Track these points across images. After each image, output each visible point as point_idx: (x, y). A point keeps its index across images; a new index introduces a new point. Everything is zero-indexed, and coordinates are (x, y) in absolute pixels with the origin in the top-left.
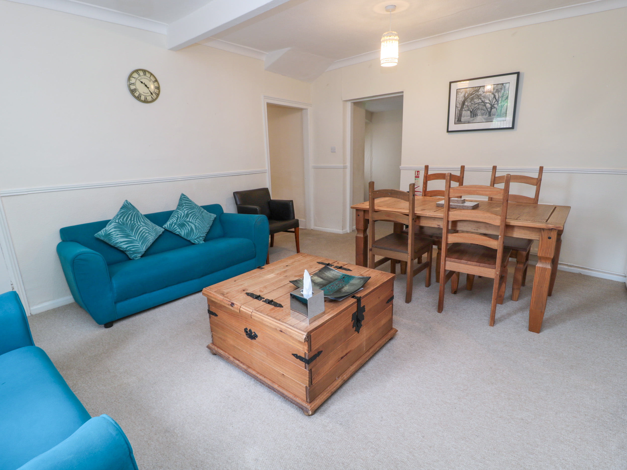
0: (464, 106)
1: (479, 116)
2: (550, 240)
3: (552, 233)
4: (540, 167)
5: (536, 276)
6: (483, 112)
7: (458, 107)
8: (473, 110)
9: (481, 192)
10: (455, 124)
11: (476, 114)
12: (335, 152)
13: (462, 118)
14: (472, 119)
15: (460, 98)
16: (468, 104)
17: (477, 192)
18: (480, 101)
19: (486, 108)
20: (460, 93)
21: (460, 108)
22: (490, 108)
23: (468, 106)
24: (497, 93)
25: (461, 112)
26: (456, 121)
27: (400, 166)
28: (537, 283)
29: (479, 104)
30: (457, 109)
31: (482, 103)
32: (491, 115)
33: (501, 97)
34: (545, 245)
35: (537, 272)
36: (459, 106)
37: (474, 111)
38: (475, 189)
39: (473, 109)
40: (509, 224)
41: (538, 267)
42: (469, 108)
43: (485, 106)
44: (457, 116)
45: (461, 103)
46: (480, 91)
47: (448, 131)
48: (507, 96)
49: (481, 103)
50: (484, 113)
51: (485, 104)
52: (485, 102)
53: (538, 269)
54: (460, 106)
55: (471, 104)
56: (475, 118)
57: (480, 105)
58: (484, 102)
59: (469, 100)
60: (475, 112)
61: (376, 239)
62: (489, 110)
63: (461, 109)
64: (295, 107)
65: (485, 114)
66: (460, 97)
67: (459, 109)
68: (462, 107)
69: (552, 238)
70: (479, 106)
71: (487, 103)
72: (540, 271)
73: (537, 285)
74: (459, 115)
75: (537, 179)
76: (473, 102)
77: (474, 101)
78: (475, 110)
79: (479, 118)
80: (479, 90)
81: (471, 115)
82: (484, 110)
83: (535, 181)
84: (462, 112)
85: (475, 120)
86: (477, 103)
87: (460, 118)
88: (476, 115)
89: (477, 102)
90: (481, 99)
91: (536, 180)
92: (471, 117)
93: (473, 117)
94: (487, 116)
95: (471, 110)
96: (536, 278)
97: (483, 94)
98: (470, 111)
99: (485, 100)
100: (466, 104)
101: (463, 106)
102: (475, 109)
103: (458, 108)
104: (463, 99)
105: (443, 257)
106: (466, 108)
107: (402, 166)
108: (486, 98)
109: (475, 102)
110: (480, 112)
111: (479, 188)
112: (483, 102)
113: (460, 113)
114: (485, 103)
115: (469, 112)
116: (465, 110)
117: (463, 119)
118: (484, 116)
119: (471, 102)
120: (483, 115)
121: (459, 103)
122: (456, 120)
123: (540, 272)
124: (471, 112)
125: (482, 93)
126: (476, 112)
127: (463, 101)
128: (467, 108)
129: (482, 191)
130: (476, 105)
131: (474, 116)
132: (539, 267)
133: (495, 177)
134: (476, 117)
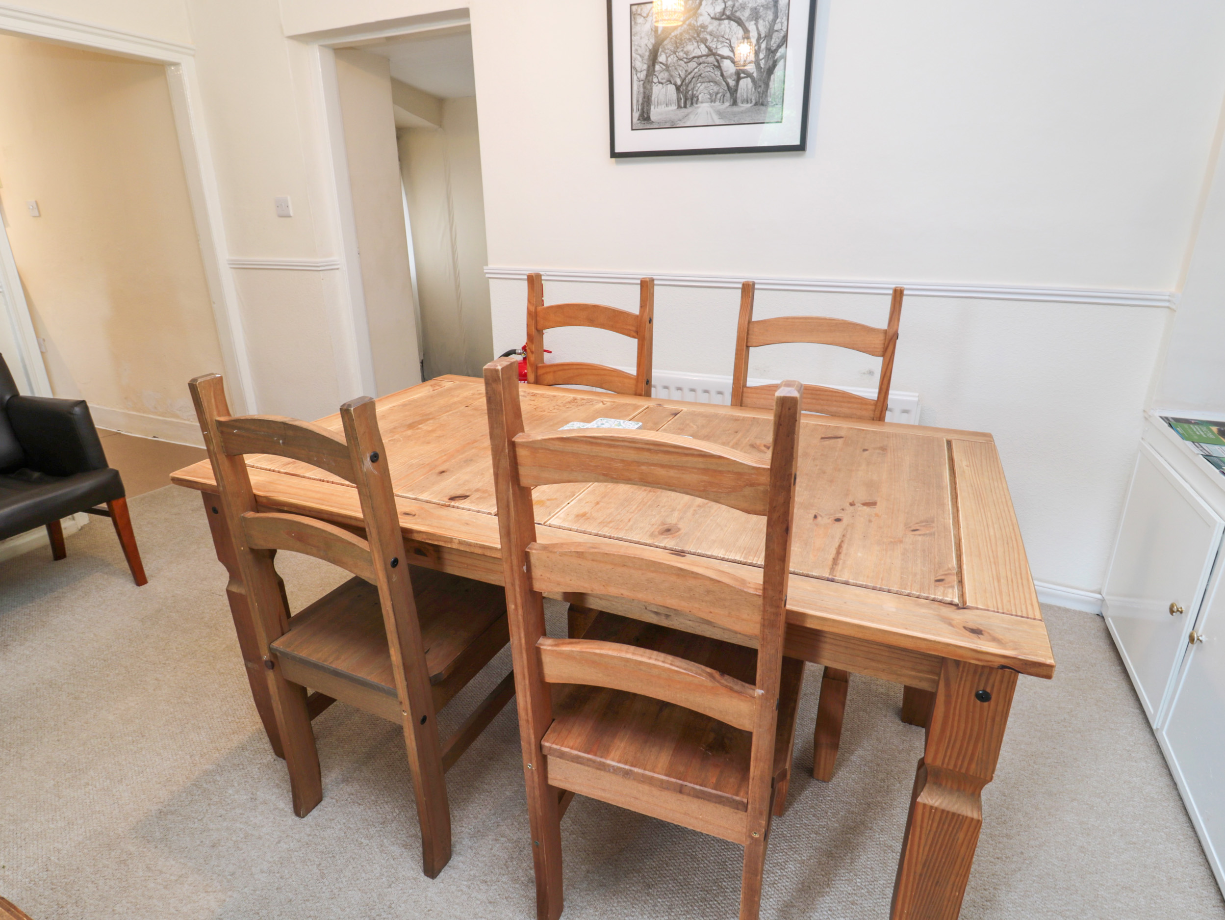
0: (657, 67)
1: (702, 102)
2: (986, 704)
3: (998, 678)
4: (895, 291)
5: (917, 839)
6: (715, 88)
7: (639, 69)
8: (683, 81)
9: (662, 472)
10: (632, 130)
11: (693, 96)
12: (290, 217)
13: (652, 107)
14: (684, 111)
15: (641, 38)
16: (667, 58)
17: (643, 468)
18: (704, 50)
19: (722, 75)
20: (640, 20)
21: (645, 73)
22: (735, 77)
23: (667, 67)
24: (753, 22)
25: (648, 87)
26: (635, 120)
27: (485, 267)
28: (920, 867)
29: (701, 60)
30: (635, 78)
31: (711, 59)
32: (739, 101)
33: (765, 37)
34: (963, 726)
35: (921, 827)
36: (642, 66)
37: (687, 86)
38: (631, 455)
39: (685, 79)
40: (798, 623)
41: (925, 805)
42: (672, 76)
43: (719, 67)
44: (638, 101)
45: (647, 54)
46: (701, 15)
47: (614, 155)
48: (782, 34)
49: (707, 56)
50: (717, 93)
51: (717, 61)
52: (720, 52)
53: (927, 815)
54: (645, 67)
55: (676, 59)
56: (689, 110)
57: (704, 63)
58: (714, 54)
59: (669, 46)
60: (689, 88)
61: (294, 612)
62: (732, 83)
63: (647, 76)
64: (147, 58)
65: (719, 96)
66: (643, 35)
67: (642, 75)
68: (651, 71)
69: (994, 697)
70: (702, 66)
71: (723, 57)
72: (935, 825)
73: (919, 871)
74: (644, 97)
75: (885, 332)
76: (681, 54)
77: (685, 50)
78: (690, 82)
79: (704, 110)
80: (699, 11)
81: (679, 100)
82: (716, 83)
83: (878, 342)
84: (651, 89)
85: (692, 117)
86: (694, 58)
87: (645, 110)
88: (692, 99)
89: (694, 55)
90: (704, 41)
91: (881, 337)
92: (679, 107)
93: (685, 107)
94: (727, 104)
95: (679, 83)
96: (916, 848)
97: (710, 23)
98: (675, 84)
99: (719, 46)
100: (662, 58)
101: (654, 65)
102: (690, 77)
103: (639, 75)
104: (653, 41)
105: (529, 743)
106: (662, 74)
107: (490, 266)
108: (721, 39)
109: (687, 53)
110: (706, 88)
111: (649, 450)
112: (711, 53)
113: (644, 93)
114: (718, 58)
115: (672, 88)
116: (659, 83)
117: (656, 113)
118: (717, 103)
119: (675, 53)
120: (715, 102)
121: (640, 56)
122: (636, 115)
123: (934, 829)
124: (678, 88)
125: (709, 19)
126: (693, 89)
127: (651, 47)
128: (665, 75)
129: (662, 466)
130: (693, 65)
131: (689, 103)
132: (931, 807)
133: (750, 322)
134: (695, 105)
